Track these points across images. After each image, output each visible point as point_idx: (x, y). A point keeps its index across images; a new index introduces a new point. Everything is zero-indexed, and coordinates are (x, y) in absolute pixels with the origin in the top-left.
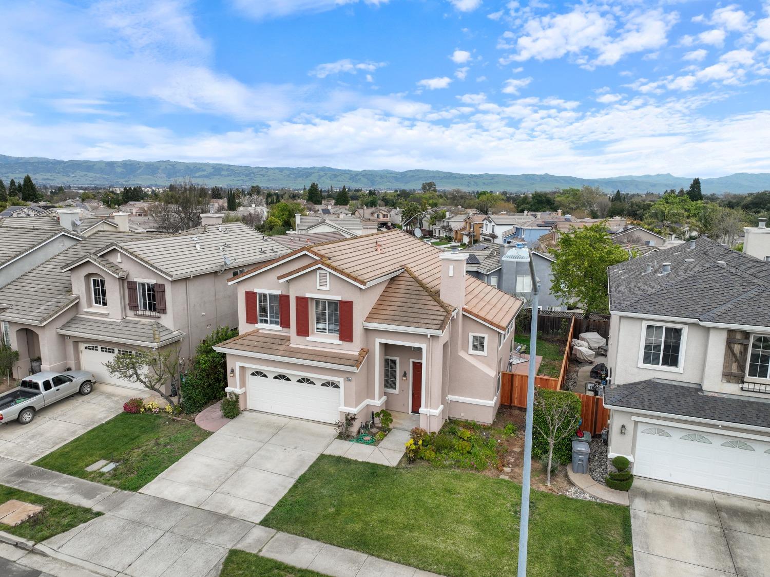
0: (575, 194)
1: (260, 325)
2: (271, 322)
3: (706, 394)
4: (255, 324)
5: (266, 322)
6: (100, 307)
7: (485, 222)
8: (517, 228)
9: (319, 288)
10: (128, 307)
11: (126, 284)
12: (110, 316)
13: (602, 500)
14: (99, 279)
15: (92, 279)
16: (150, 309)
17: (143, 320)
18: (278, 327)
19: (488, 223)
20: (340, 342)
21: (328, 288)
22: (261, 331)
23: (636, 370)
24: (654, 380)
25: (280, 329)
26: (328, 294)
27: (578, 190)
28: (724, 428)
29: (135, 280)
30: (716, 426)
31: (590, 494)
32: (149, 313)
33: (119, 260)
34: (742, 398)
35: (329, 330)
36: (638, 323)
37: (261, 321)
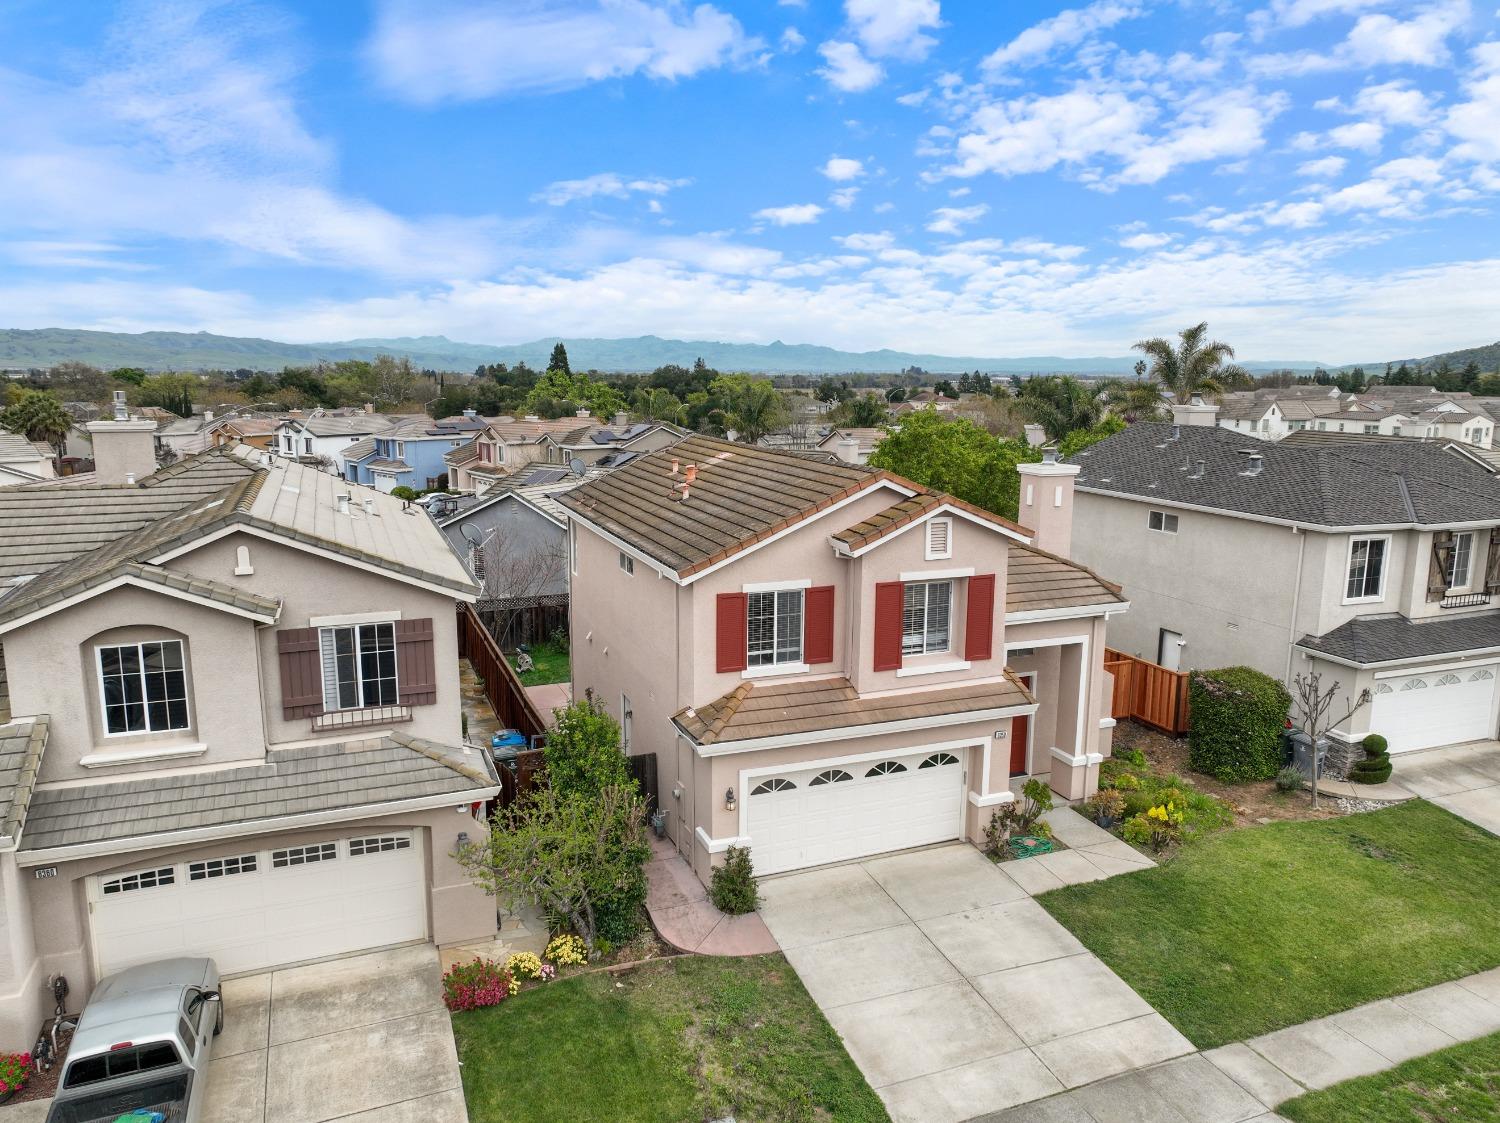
0: (361, 371)
1: (752, 671)
2: (782, 658)
3: (1414, 622)
4: (740, 670)
5: (768, 659)
6: (142, 739)
7: (282, 433)
8: (379, 441)
9: (930, 556)
10: (277, 713)
11: (272, 643)
12: (209, 758)
13: (1389, 802)
14: (140, 646)
15: (97, 650)
16: (371, 701)
17: (351, 740)
18: (798, 666)
19: (291, 433)
20: (967, 665)
21: (948, 555)
22: (757, 685)
23: (1340, 609)
24: (1358, 618)
25: (807, 668)
26: (944, 568)
27: (367, 364)
28: (1468, 658)
29: (315, 622)
30: (1458, 660)
31: (1371, 800)
32: (368, 715)
33: (244, 568)
34: (1443, 619)
35: (928, 645)
36: (1345, 539)
37: (754, 661)
